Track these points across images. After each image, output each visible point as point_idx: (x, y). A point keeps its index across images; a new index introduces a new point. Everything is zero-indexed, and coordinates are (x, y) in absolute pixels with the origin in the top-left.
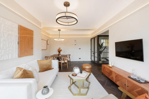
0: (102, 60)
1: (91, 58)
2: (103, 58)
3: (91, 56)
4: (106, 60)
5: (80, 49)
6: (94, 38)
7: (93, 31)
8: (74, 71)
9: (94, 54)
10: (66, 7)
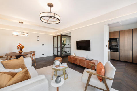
0: (64, 53)
1: (54, 53)
2: (64, 52)
3: (54, 51)
4: (66, 53)
5: (43, 45)
6: (58, 36)
7: (57, 31)
8: (55, 64)
9: (57, 49)
10: (50, 8)
